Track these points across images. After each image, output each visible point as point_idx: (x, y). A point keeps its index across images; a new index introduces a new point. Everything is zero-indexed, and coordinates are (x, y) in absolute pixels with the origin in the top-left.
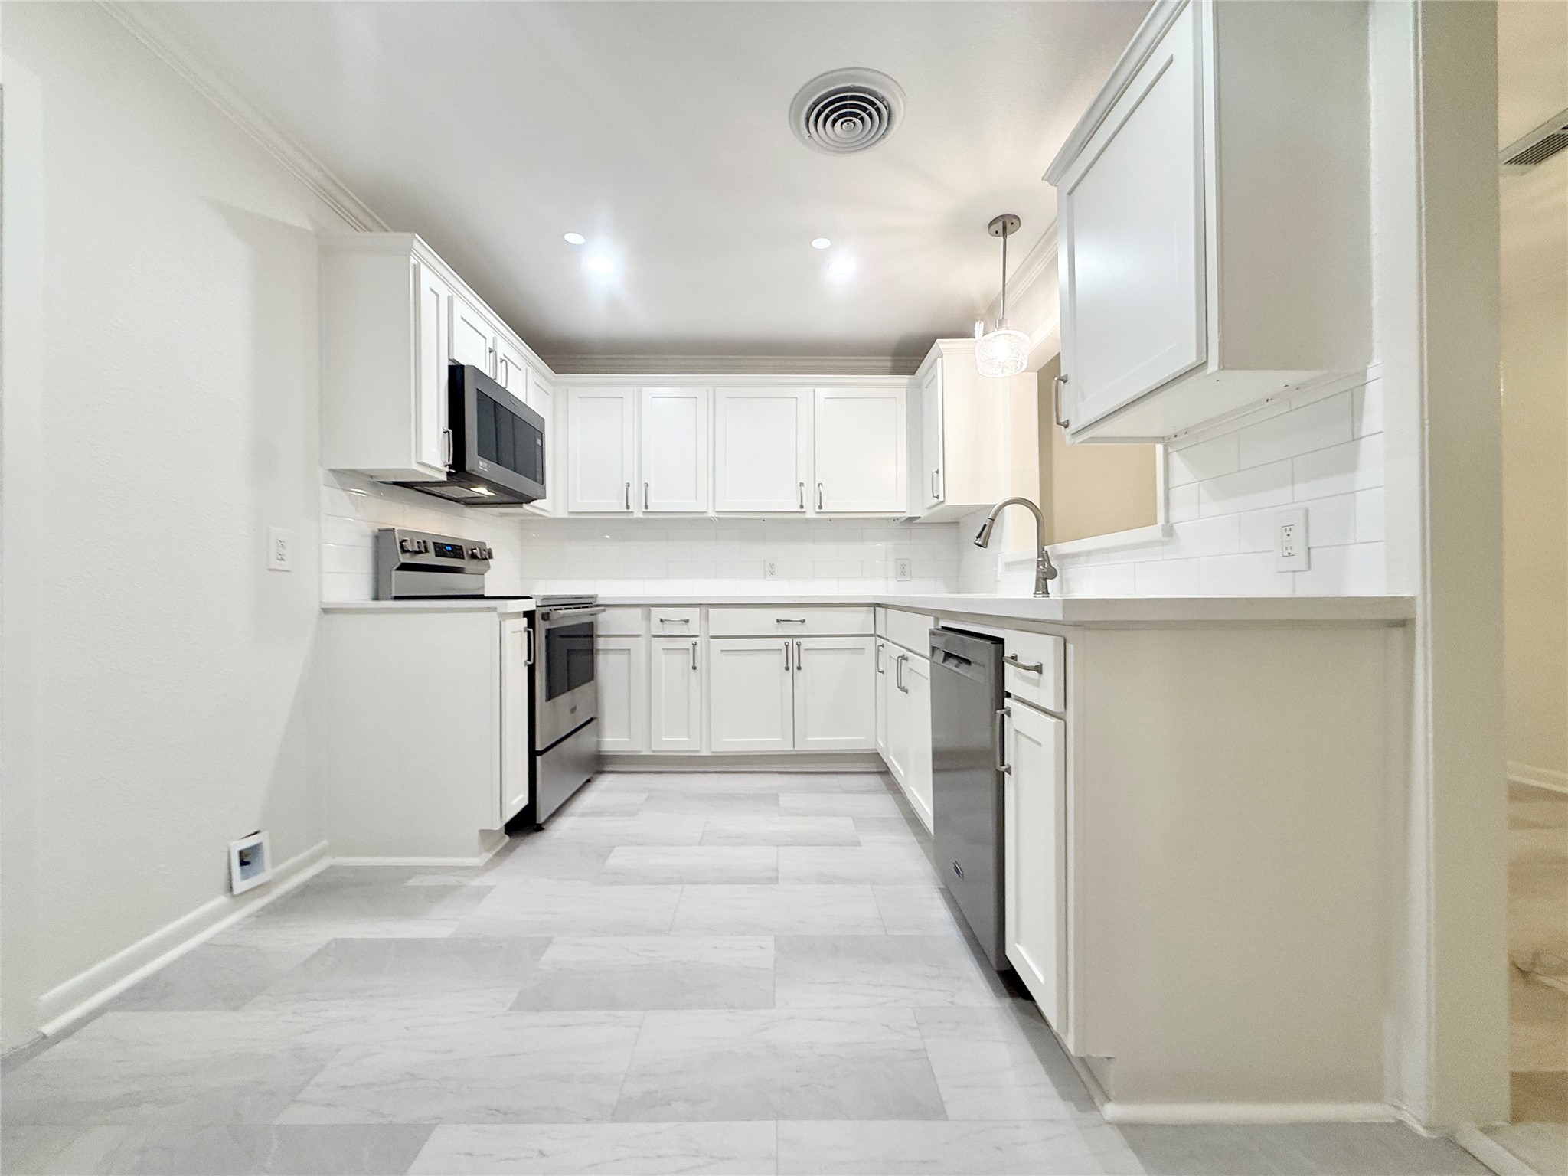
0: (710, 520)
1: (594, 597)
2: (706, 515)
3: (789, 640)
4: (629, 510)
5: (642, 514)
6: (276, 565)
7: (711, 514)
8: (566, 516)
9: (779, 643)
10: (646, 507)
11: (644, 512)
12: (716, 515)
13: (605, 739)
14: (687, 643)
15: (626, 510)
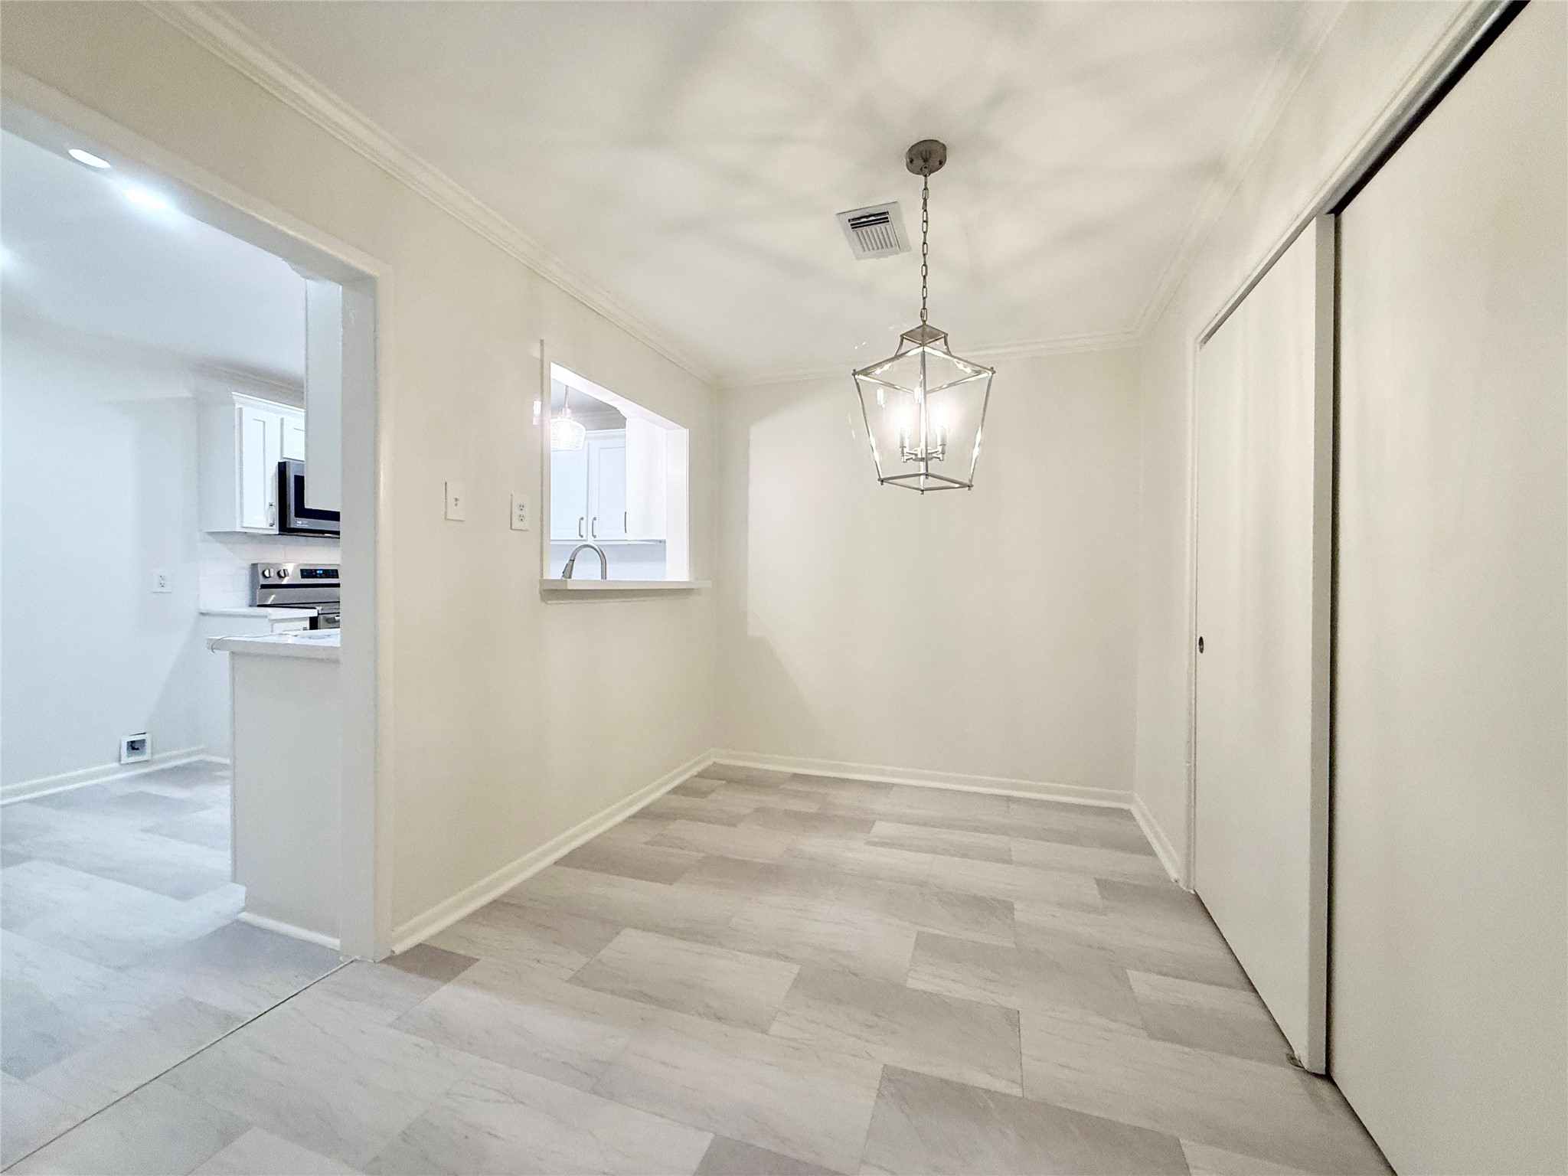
6: (159, 589)
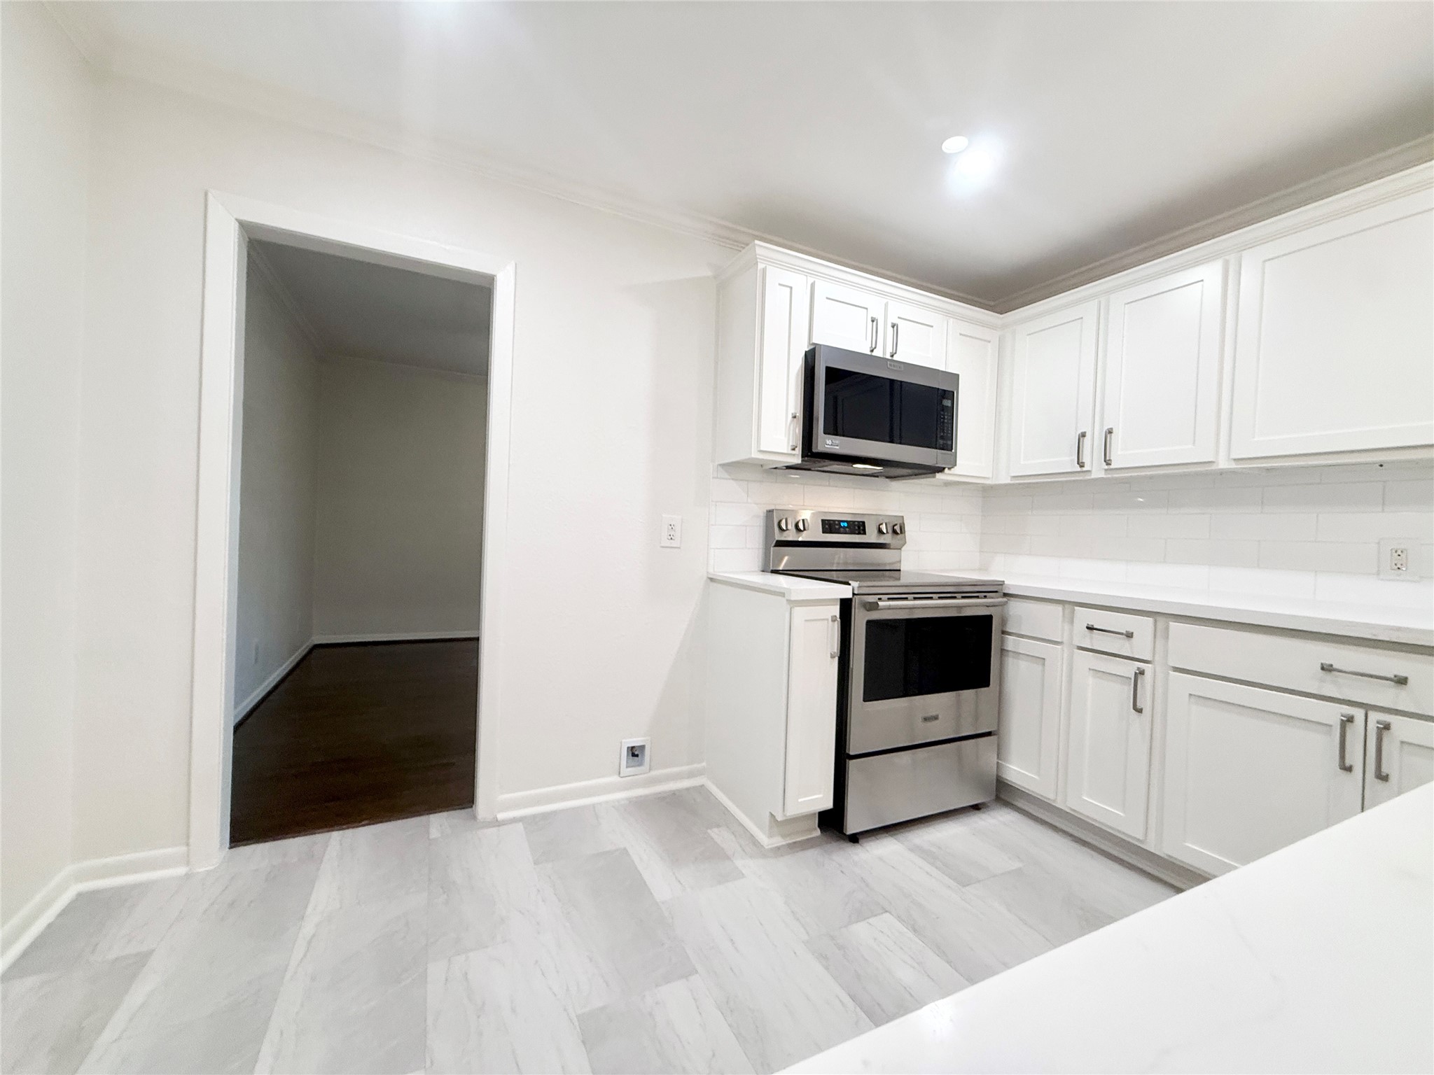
0: (1222, 473)
1: (1002, 584)
2: (1214, 467)
3: (1359, 714)
4: (1084, 469)
5: (1103, 472)
6: (668, 543)
7: (1223, 464)
8: (1008, 481)
9: (1333, 713)
10: (1108, 462)
11: (1106, 470)
12: (1233, 466)
13: (1008, 765)
14: (1129, 669)
15: (1079, 469)
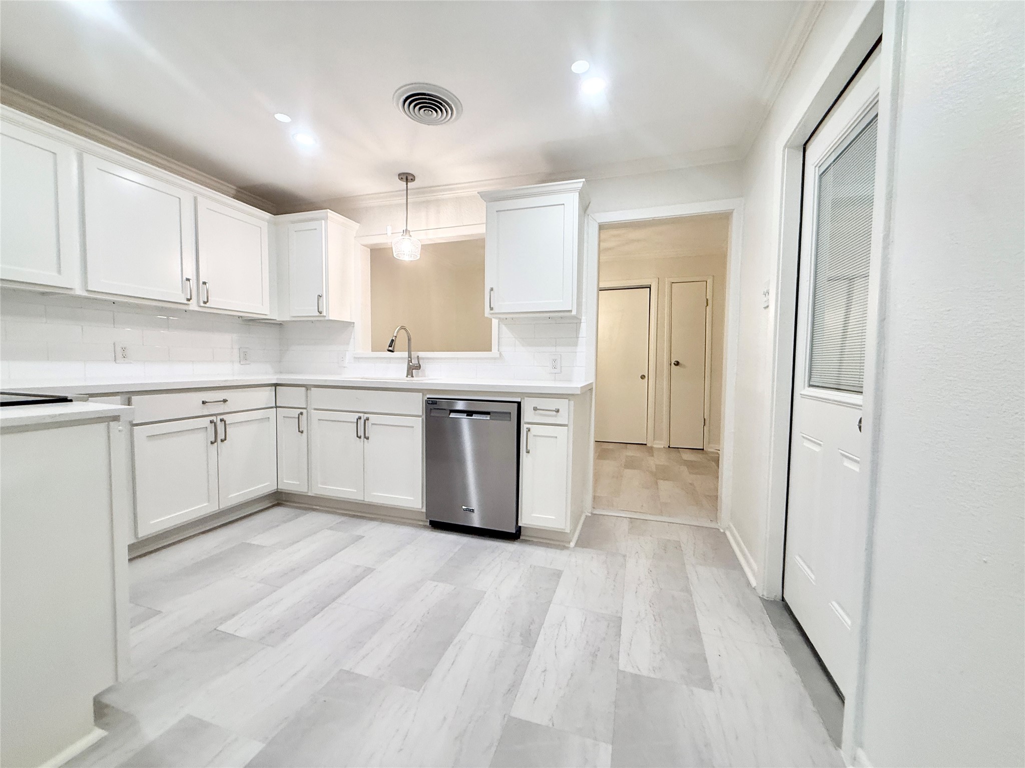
0: (79, 297)
2: (72, 293)
3: (214, 418)
12: (85, 294)
